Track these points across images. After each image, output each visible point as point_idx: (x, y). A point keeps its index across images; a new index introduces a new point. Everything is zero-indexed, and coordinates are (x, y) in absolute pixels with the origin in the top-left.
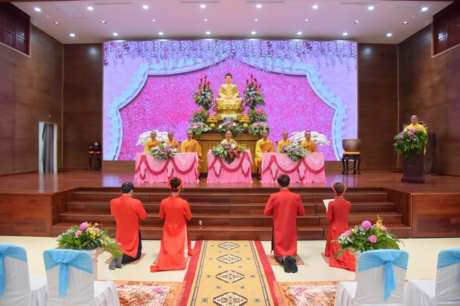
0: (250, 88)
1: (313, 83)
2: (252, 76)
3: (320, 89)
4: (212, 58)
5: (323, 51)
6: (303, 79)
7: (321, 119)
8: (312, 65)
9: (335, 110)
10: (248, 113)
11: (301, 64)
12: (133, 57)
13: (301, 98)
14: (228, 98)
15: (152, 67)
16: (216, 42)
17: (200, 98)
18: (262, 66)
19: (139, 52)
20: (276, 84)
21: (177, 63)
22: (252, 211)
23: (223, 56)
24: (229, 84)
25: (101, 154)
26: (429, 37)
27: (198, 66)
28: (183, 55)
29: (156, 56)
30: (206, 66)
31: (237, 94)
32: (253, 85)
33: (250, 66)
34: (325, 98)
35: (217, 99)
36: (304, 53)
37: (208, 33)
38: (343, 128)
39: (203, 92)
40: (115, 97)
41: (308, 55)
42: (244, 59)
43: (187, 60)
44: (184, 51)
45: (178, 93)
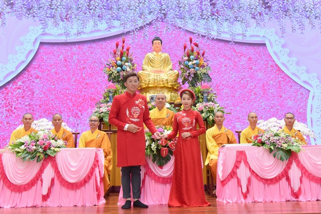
0: (189, 56)
1: (275, 54)
2: (191, 40)
3: (286, 62)
4: (134, 21)
5: (286, 11)
6: (261, 48)
7: (290, 103)
8: (273, 30)
9: (309, 91)
11: (258, 28)
12: (19, 17)
13: (260, 75)
14: (157, 71)
15: (47, 31)
17: (115, 70)
18: (204, 31)
19: (29, 9)
20: (225, 56)
21: (84, 27)
23: (150, 18)
24: (157, 52)
27: (114, 32)
28: (93, 16)
29: (53, 17)
30: (126, 31)
31: (170, 67)
32: (192, 52)
33: (187, 31)
34: (294, 74)
35: (140, 72)
36: (260, 14)
41: (266, 17)
42: (179, 22)
43: (99, 23)
44: (94, 10)
45: (84, 68)
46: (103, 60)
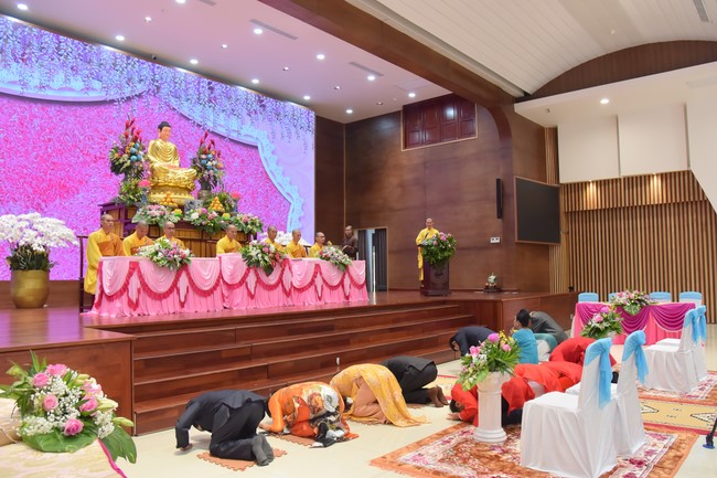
1: (266, 159)
3: (273, 171)
4: (120, 87)
5: (278, 114)
9: (290, 204)
11: (252, 128)
14: (170, 165)
16: (128, 58)
18: (199, 119)
21: (50, 79)
23: (140, 88)
24: (165, 140)
27: (93, 96)
28: (63, 65)
30: (109, 98)
31: (178, 162)
33: (182, 115)
34: (279, 184)
36: (256, 112)
37: (120, 39)
41: (260, 117)
43: (72, 78)
44: (66, 57)
45: (50, 140)
46: (77, 132)
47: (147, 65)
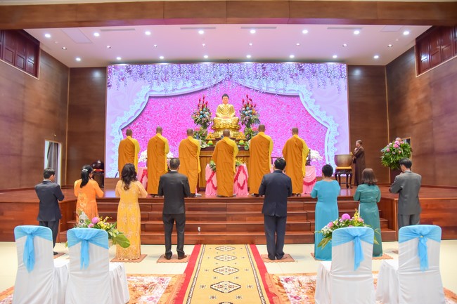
0: (246, 107)
1: (306, 102)
2: (247, 96)
3: (312, 109)
5: (314, 72)
6: (296, 99)
7: (314, 136)
8: (305, 86)
9: (327, 128)
10: (245, 132)
11: (294, 85)
12: (135, 80)
13: (295, 117)
14: (225, 116)
15: (153, 89)
16: (214, 65)
17: (199, 117)
18: (257, 87)
19: (141, 74)
20: (271, 104)
21: (177, 85)
22: (247, 218)
23: (221, 78)
24: (225, 104)
25: (103, 172)
26: (413, 59)
27: (197, 88)
28: (182, 77)
29: (157, 79)
30: (204, 87)
31: (234, 114)
32: (248, 105)
33: (246, 87)
34: (317, 117)
35: (215, 118)
36: (296, 75)
37: (206, 57)
38: (335, 145)
39: (201, 112)
40: (118, 118)
41: (300, 77)
42: (240, 81)
43: (186, 82)
44: (184, 73)
45: (178, 113)
47: (224, 66)
